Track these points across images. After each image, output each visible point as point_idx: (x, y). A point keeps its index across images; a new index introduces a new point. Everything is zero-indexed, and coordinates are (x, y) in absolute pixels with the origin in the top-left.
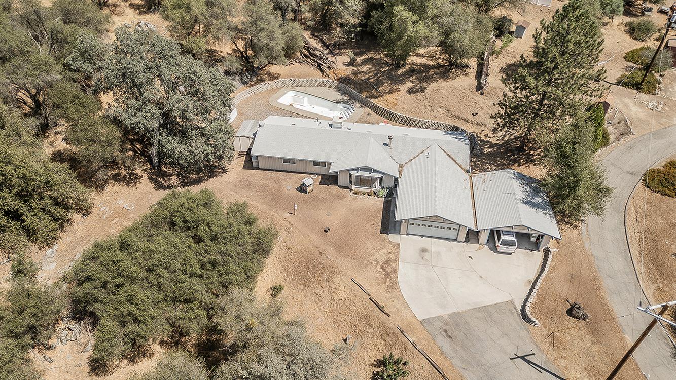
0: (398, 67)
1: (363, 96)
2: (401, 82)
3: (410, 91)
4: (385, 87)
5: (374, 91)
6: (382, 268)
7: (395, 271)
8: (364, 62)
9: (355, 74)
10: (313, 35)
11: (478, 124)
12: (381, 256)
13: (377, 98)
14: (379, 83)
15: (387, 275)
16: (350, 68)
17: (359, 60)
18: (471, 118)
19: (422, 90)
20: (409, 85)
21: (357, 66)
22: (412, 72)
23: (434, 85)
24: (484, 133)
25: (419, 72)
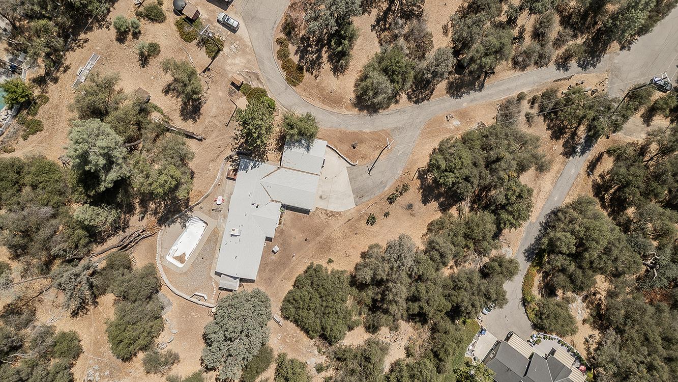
6: (329, 217)
7: (332, 212)
8: (144, 206)
12: (323, 217)
15: (333, 215)
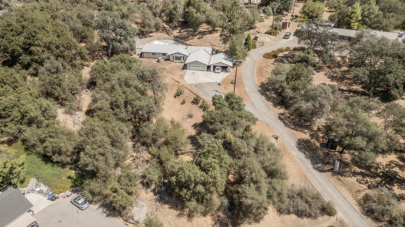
0: (195, 32)
1: (182, 41)
2: (196, 36)
3: (198, 38)
4: (191, 38)
5: (186, 40)
6: (180, 76)
7: (184, 76)
8: (184, 32)
9: (180, 35)
10: (166, 24)
11: (219, 47)
13: (187, 41)
14: (188, 37)
15: (182, 77)
16: (179, 34)
17: (182, 31)
18: (217, 45)
19: (202, 37)
20: (198, 36)
21: (181, 33)
22: (200, 33)
23: (206, 36)
24: (221, 49)
25: (202, 33)
